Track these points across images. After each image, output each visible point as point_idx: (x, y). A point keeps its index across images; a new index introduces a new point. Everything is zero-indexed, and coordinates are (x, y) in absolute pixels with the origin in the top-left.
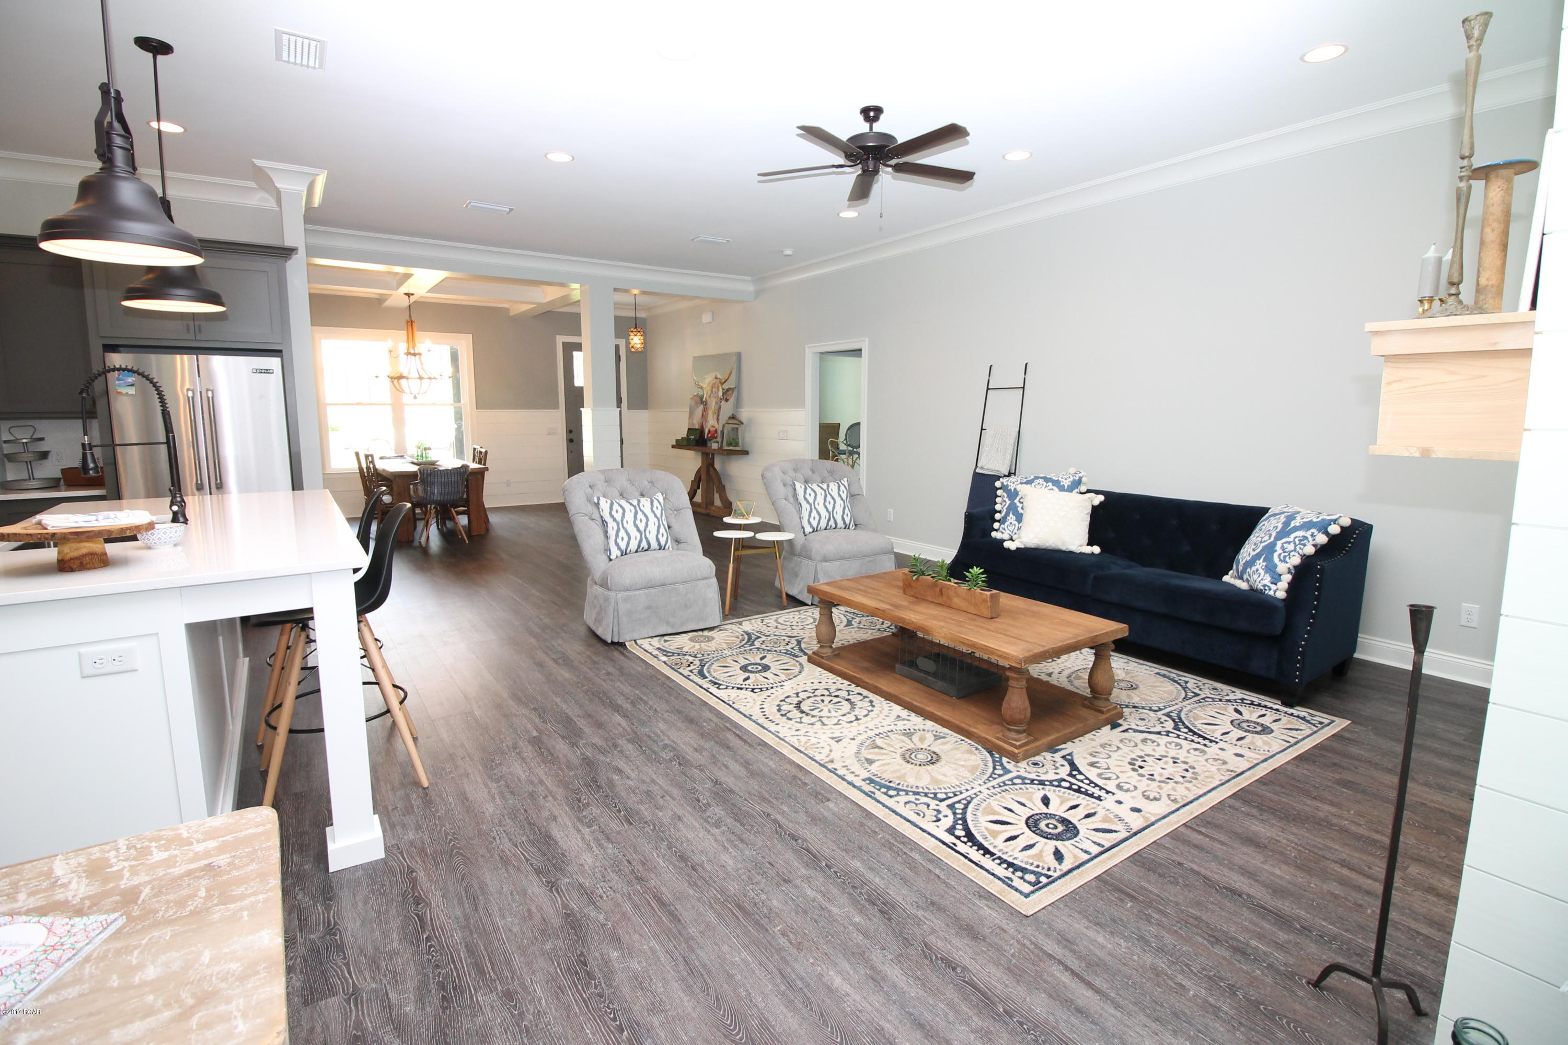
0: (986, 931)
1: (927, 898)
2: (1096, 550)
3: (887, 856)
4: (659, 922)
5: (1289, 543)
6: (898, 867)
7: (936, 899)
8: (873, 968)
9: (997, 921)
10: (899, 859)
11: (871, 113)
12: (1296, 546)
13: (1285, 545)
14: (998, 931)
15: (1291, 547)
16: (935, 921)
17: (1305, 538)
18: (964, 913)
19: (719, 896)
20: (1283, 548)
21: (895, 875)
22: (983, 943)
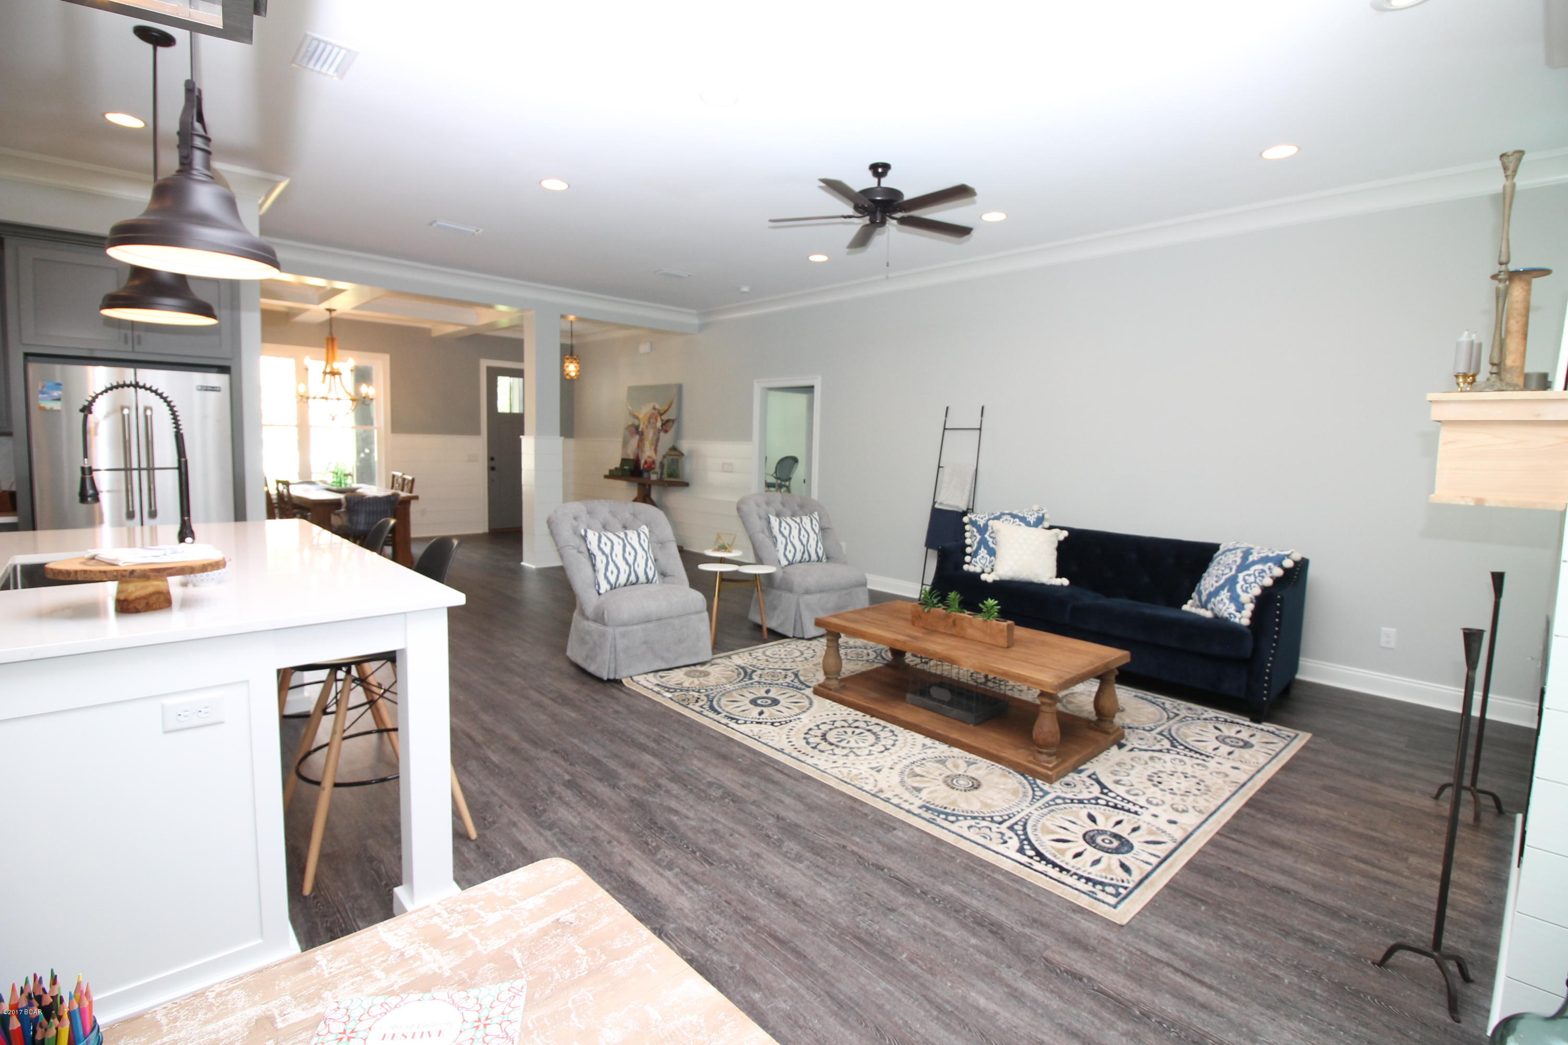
0: (1094, 942)
1: (1027, 916)
2: (1065, 582)
3: (973, 879)
4: (786, 960)
5: (1249, 575)
6: (989, 890)
7: (1036, 916)
8: (1008, 986)
9: (1099, 932)
10: (986, 881)
11: (880, 169)
12: (1256, 578)
13: (1247, 578)
14: (1103, 941)
15: (1252, 579)
16: (1043, 936)
17: (1263, 571)
18: (1067, 927)
19: (833, 930)
20: (1245, 580)
21: (989, 896)
22: (1095, 954)
